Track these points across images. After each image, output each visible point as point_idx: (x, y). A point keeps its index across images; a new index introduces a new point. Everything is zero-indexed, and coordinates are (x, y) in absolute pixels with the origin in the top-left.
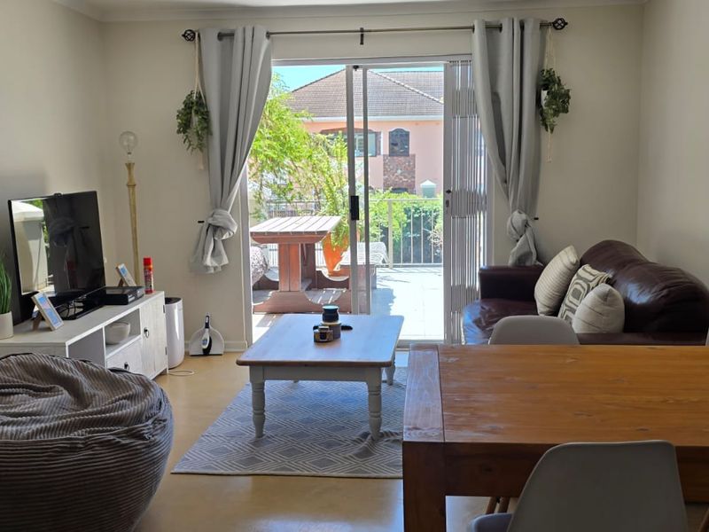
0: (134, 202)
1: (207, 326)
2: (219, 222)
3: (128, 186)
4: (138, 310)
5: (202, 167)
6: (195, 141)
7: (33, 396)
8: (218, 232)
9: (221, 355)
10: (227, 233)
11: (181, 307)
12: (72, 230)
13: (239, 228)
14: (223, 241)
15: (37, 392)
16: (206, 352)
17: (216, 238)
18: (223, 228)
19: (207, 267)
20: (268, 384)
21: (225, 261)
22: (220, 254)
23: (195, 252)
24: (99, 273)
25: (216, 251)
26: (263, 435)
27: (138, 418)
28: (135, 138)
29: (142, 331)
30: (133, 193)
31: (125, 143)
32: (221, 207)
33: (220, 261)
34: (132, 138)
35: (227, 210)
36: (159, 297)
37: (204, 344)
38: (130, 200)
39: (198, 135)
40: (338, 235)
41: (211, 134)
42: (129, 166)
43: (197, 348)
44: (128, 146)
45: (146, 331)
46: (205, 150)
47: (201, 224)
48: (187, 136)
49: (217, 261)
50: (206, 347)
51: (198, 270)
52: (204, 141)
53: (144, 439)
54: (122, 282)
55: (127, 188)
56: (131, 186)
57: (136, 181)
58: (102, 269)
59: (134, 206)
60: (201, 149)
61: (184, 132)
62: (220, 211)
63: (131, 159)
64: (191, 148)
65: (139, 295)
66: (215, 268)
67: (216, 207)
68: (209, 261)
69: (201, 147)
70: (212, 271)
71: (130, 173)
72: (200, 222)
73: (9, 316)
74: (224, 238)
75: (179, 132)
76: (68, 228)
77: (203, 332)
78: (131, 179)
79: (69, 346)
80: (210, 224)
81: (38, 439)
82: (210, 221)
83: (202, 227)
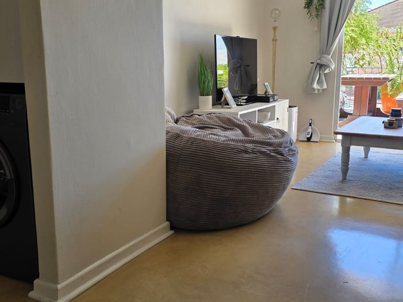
0: (275, 50)
1: (310, 125)
2: (324, 62)
3: (273, 40)
4: (275, 106)
5: (316, 29)
6: (314, 13)
7: (224, 131)
8: (322, 68)
9: (317, 142)
10: (328, 69)
11: (297, 111)
12: (240, 66)
13: (335, 66)
14: (324, 74)
15: (226, 129)
16: (309, 140)
17: (321, 72)
18: (326, 66)
19: (314, 89)
20: (353, 148)
21: (325, 86)
22: (322, 82)
23: (307, 81)
24: (254, 87)
25: (320, 80)
26: (346, 179)
27: (280, 145)
28: (280, 12)
29: (276, 118)
30: (276, 44)
31: (273, 16)
32: (326, 53)
33: (322, 86)
34: (278, 12)
35: (329, 55)
36: (286, 103)
37: (308, 135)
38: (273, 49)
39: (316, 8)
40: (393, 88)
41: (324, 8)
42: (275, 29)
43: (304, 137)
44: (275, 17)
45: (278, 119)
46: (319, 17)
47: (312, 64)
48: (309, 11)
49: (319, 86)
50: (309, 136)
51: (308, 91)
52: (320, 13)
53: (284, 156)
54: (266, 92)
55: (272, 42)
56: (275, 40)
57: (277, 37)
58: (256, 85)
59: (275, 52)
60: (317, 17)
61: (308, 8)
62: (324, 55)
63: (276, 24)
64: (311, 17)
65: (275, 99)
66: (319, 90)
67: (323, 54)
68: (315, 86)
69: (317, 16)
70: (317, 92)
71: (274, 33)
72: (311, 63)
73: (210, 98)
74: (326, 72)
75: (305, 8)
76: (239, 65)
77: (308, 128)
78: (275, 36)
79: (240, 115)
80: (318, 64)
81: (229, 143)
82: (318, 61)
83: (313, 66)
